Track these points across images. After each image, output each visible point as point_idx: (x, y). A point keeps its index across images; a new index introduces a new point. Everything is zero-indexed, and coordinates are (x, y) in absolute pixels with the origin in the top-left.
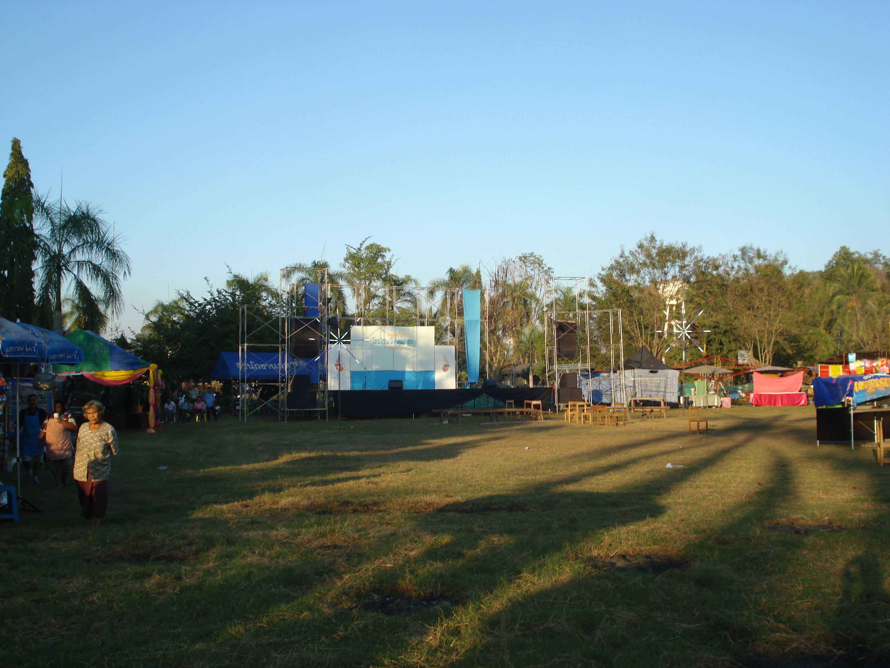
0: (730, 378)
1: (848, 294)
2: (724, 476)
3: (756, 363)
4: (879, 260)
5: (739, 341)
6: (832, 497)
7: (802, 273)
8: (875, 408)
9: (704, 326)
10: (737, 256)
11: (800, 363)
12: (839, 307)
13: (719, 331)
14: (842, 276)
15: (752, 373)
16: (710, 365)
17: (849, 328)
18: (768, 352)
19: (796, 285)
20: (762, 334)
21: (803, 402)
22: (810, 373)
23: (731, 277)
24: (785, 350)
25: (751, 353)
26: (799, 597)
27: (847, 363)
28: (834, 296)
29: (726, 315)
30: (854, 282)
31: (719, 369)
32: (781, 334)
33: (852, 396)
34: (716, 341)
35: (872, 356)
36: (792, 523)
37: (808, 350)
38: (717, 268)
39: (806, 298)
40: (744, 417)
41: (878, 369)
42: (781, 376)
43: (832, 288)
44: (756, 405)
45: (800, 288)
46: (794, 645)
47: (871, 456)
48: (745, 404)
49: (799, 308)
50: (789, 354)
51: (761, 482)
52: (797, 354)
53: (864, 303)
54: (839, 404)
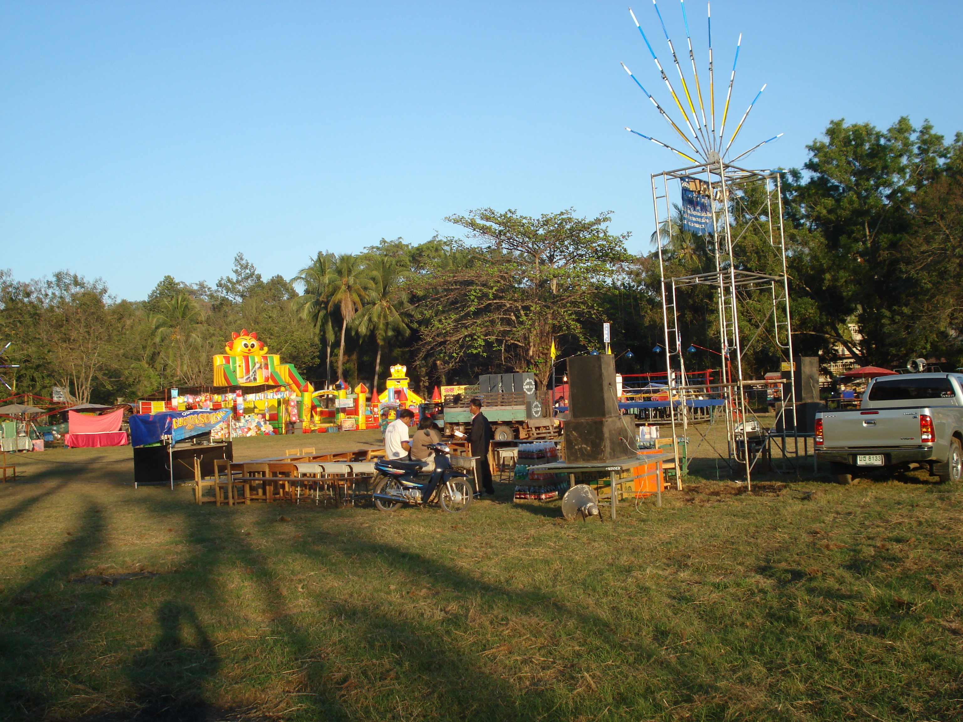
0: (45, 418)
1: (171, 326)
2: (30, 528)
3: (73, 401)
4: (205, 292)
5: (54, 377)
6: (146, 542)
7: (124, 303)
8: (195, 445)
9: (13, 360)
10: (51, 282)
11: (120, 400)
12: (162, 340)
13: (31, 365)
14: (167, 307)
15: (68, 412)
16: (20, 404)
17: (173, 362)
18: (86, 388)
19: (116, 316)
20: (79, 368)
21: (123, 442)
22: (131, 410)
23: (46, 305)
24: (104, 386)
25: (68, 389)
26: (102, 653)
27: (169, 398)
28: (157, 328)
29: (39, 347)
30: (178, 314)
31: (31, 408)
32: (100, 369)
33: (171, 434)
34: (28, 377)
35: (195, 391)
36: (101, 573)
37: (130, 385)
38: (28, 295)
39: (127, 330)
40: (58, 460)
41: (201, 404)
42: (100, 414)
43: (155, 320)
44: (72, 447)
45: (120, 319)
46: (95, 705)
47: (189, 496)
48: (60, 447)
49: (120, 340)
50: (108, 391)
51: (71, 531)
52: (118, 391)
53: (188, 336)
54: (157, 442)
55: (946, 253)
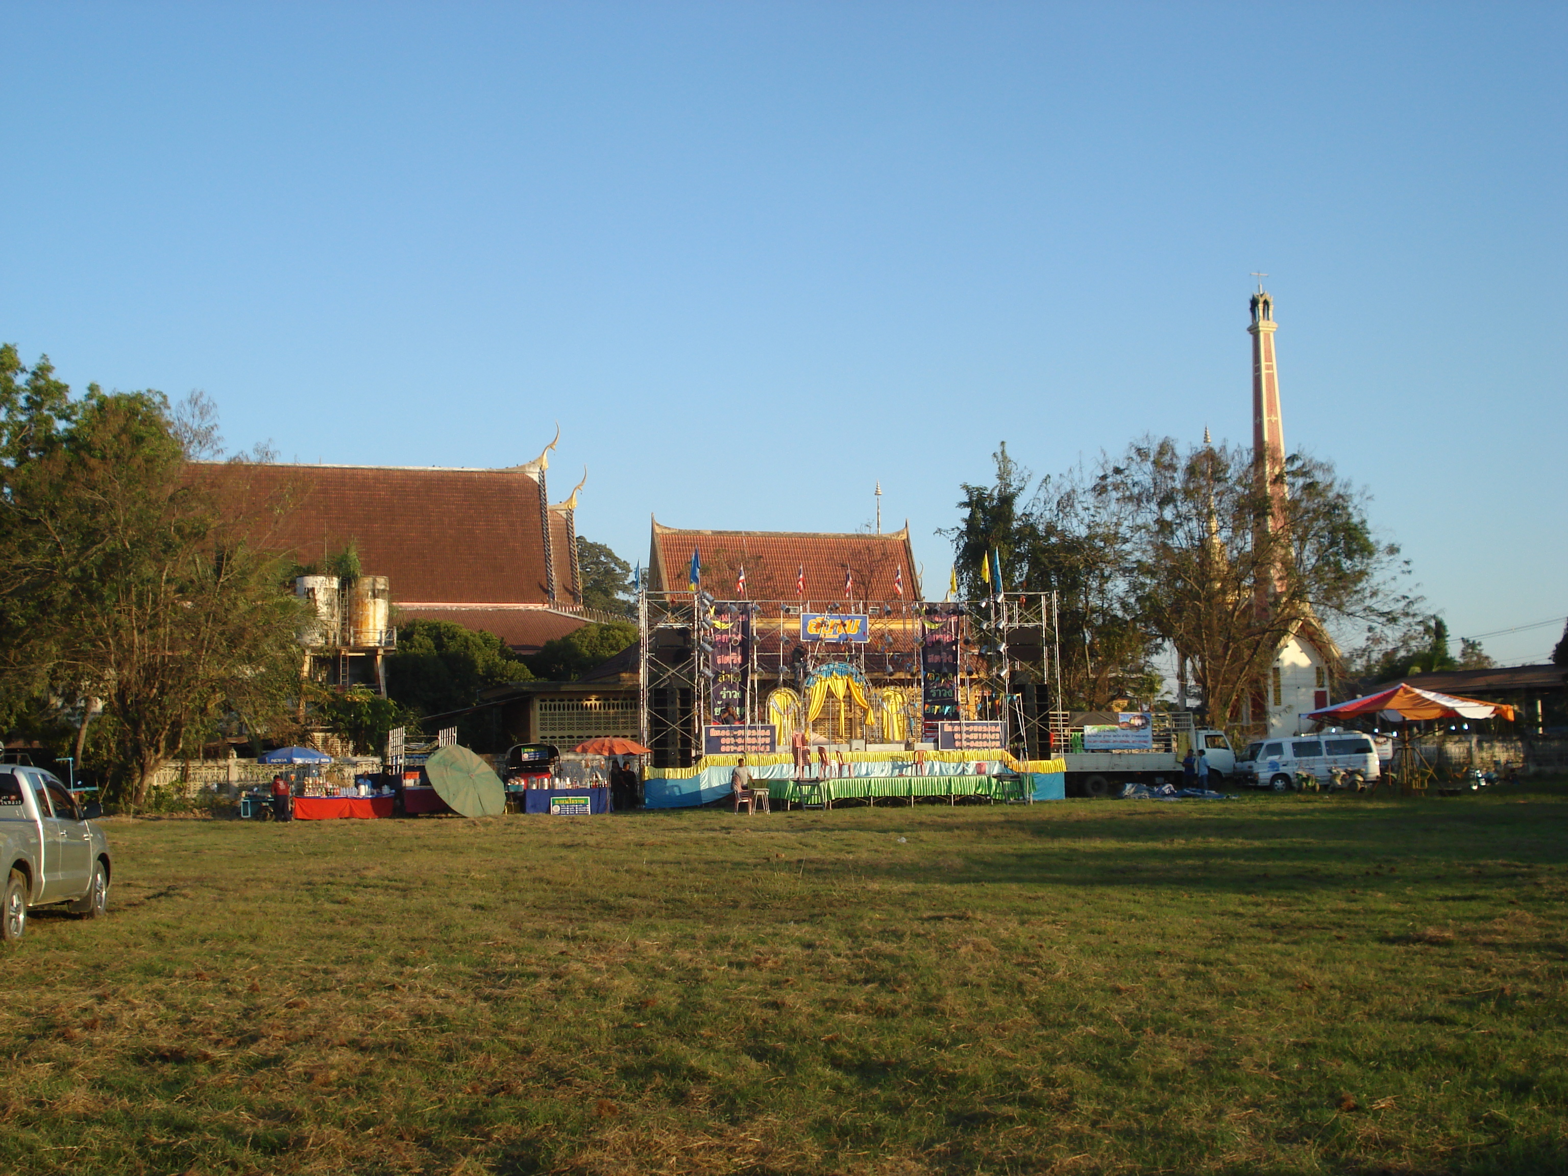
55: (51, 572)
